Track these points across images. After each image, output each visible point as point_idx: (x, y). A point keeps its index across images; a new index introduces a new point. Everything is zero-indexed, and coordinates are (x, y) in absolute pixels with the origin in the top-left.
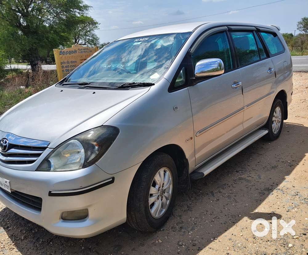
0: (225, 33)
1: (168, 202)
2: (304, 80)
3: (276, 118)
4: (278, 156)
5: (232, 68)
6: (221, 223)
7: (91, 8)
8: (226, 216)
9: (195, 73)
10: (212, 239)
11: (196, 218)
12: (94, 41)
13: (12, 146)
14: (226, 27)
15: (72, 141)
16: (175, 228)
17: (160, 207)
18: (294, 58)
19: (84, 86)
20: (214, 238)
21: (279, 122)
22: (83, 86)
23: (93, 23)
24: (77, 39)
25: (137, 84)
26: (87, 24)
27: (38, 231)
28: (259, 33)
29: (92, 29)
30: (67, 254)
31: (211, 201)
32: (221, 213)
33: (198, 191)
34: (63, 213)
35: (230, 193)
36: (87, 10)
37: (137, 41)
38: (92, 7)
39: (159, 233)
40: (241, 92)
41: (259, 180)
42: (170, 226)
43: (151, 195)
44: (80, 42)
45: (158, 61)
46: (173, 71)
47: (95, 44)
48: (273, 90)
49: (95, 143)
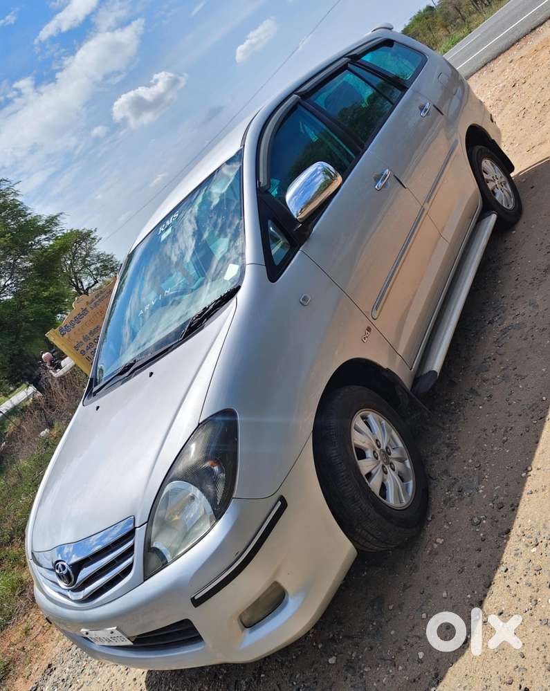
0: (299, 107)
1: (408, 463)
2: (500, 75)
3: (494, 181)
4: (542, 244)
5: (354, 157)
6: (522, 435)
7: (61, 216)
8: (520, 415)
9: (295, 217)
10: (524, 475)
11: (474, 455)
12: (107, 266)
13: (78, 567)
14: (295, 96)
15: (168, 488)
16: (450, 499)
17: (399, 484)
18: (450, 56)
19: (129, 371)
20: (527, 469)
21: (505, 184)
22: (127, 374)
23: (83, 237)
24: (77, 284)
25: (211, 307)
26: (76, 246)
27: (227, 671)
28: (359, 61)
29: (90, 248)
30: (300, 676)
31: (481, 407)
32: (509, 416)
33: (447, 405)
34: (240, 618)
35: (503, 369)
36: (56, 225)
37: (163, 229)
38: (61, 214)
39: (430, 528)
40: (400, 185)
41: (537, 312)
42: (439, 503)
43: (369, 475)
44: (85, 284)
45: (227, 225)
46: (255, 242)
47: (113, 270)
48: (453, 140)
49: (208, 464)
